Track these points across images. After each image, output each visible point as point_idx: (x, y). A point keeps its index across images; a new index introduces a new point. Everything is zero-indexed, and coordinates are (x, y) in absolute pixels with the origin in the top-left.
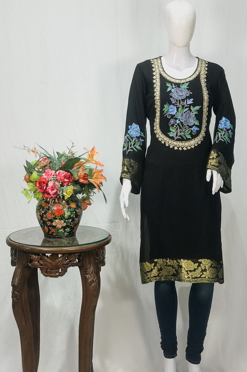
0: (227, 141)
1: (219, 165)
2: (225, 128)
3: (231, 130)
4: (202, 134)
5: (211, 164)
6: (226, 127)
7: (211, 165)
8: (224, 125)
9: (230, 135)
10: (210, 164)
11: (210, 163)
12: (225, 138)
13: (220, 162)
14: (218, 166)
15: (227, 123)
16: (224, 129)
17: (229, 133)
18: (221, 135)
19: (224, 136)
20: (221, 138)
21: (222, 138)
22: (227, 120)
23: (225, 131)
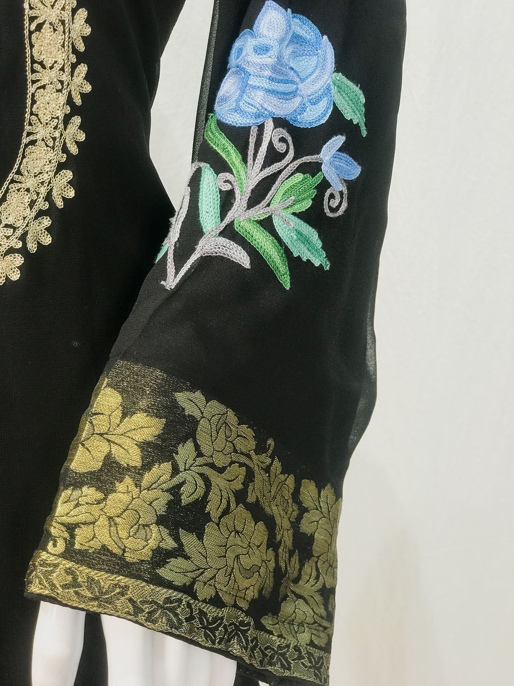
0: (287, 252)
1: (170, 544)
2: (280, 122)
3: (339, 140)
4: (30, 183)
5: (70, 543)
6: (284, 109)
7: (69, 553)
8: (265, 84)
9: (324, 185)
10: (61, 546)
11: (71, 528)
12: (267, 224)
13: (185, 500)
14: (161, 557)
15: (306, 64)
16: (261, 128)
17: (313, 169)
18: (227, 200)
19: (259, 212)
20: (222, 234)
21: (229, 232)
22: (306, 29)
23: (273, 156)
